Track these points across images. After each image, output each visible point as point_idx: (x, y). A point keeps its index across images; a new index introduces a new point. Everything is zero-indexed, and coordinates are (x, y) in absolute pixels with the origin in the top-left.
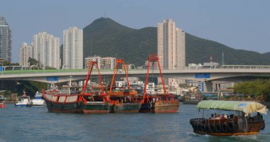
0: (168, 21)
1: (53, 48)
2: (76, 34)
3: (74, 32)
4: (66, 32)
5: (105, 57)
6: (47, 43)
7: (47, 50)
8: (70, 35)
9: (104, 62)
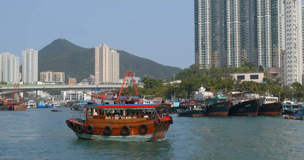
0: (103, 45)
1: (14, 65)
2: (32, 54)
3: (30, 53)
4: (24, 53)
5: (56, 72)
6: (9, 62)
7: (9, 66)
8: (28, 55)
9: (55, 76)
